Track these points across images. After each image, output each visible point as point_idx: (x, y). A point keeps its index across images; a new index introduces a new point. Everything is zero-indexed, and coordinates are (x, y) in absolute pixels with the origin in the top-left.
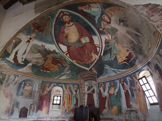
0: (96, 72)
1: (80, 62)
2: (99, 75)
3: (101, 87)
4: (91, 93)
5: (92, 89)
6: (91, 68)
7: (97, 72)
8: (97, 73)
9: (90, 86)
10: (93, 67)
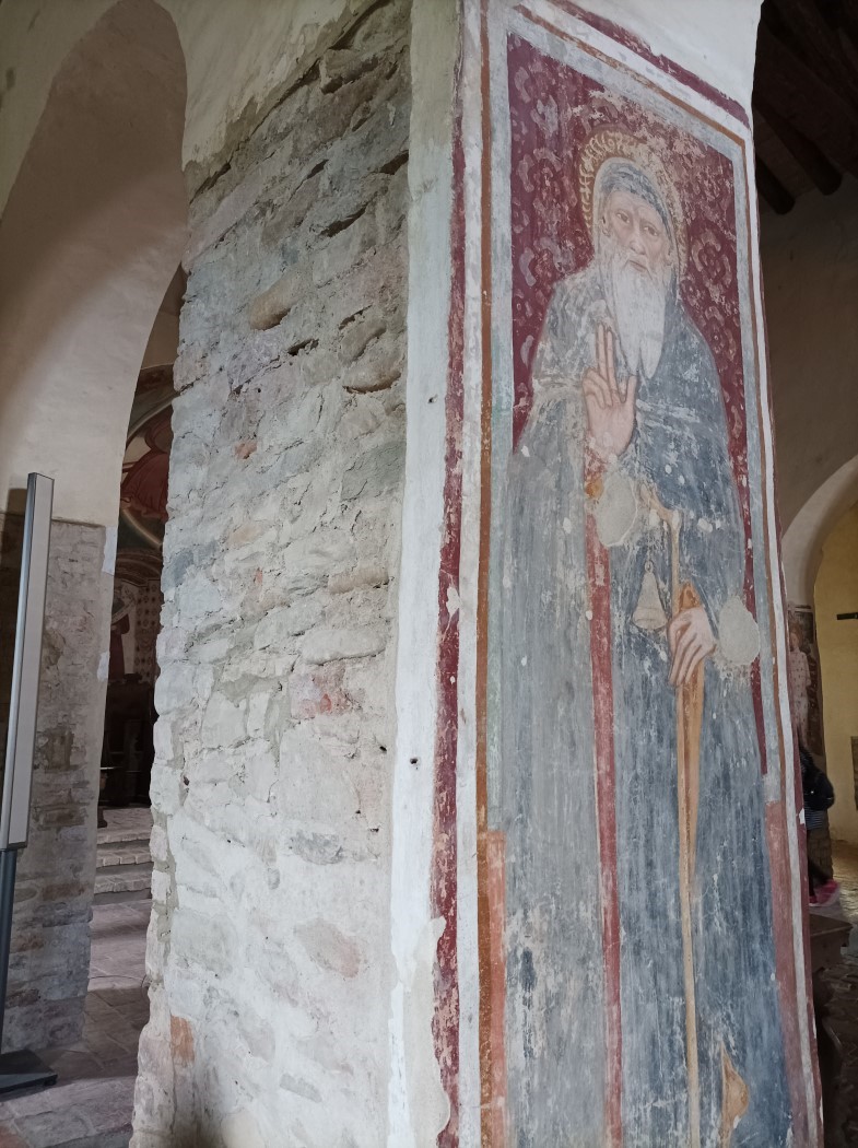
1: (144, 510)
5: (118, 617)
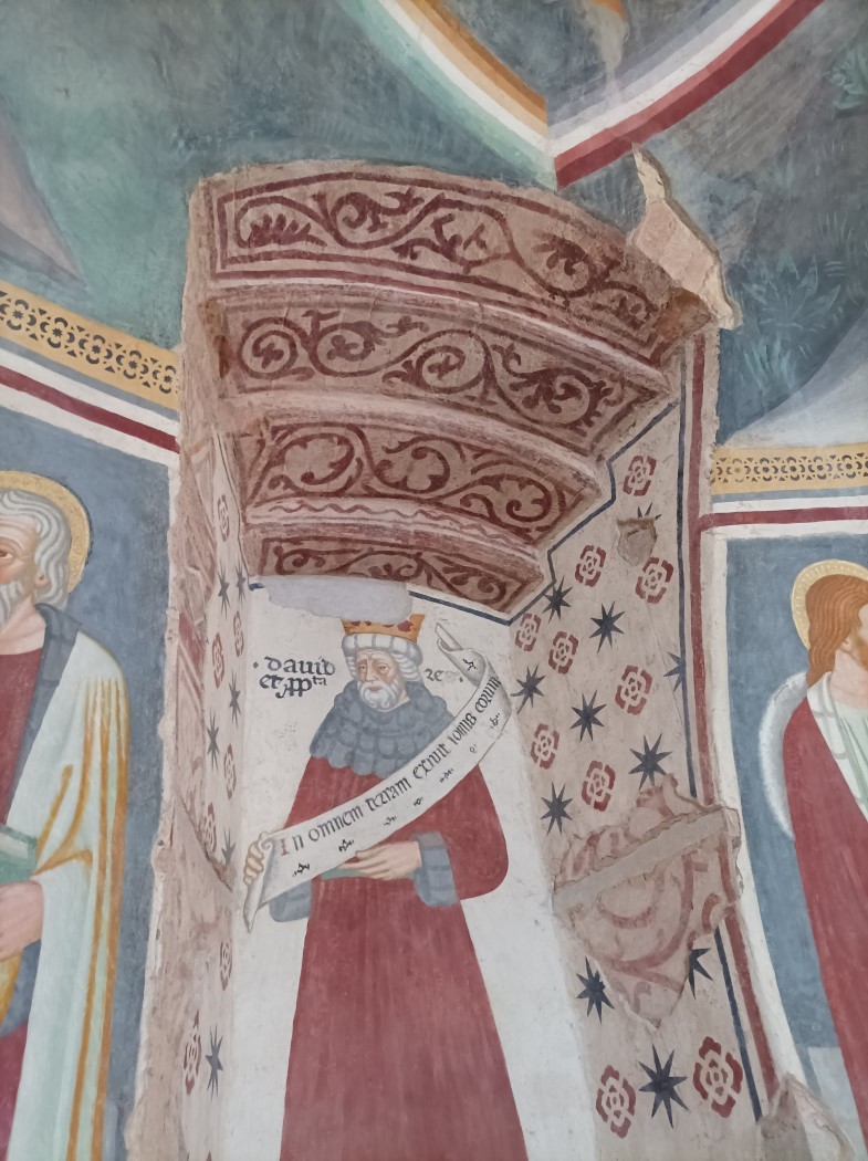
0: (709, 286)
2: (784, 366)
3: (819, 666)
4: (404, 884)
5: (424, 787)
6: (614, 147)
7: (736, 278)
8: (727, 317)
9: (380, 695)
10: (669, 144)
